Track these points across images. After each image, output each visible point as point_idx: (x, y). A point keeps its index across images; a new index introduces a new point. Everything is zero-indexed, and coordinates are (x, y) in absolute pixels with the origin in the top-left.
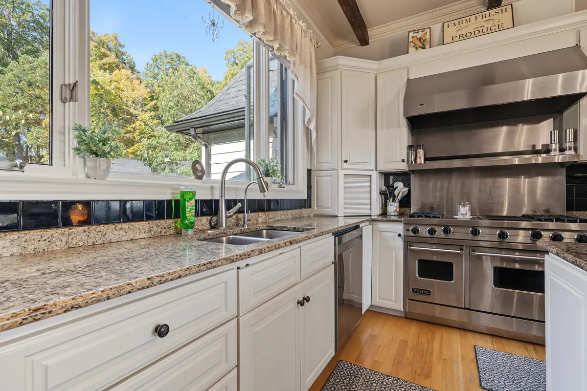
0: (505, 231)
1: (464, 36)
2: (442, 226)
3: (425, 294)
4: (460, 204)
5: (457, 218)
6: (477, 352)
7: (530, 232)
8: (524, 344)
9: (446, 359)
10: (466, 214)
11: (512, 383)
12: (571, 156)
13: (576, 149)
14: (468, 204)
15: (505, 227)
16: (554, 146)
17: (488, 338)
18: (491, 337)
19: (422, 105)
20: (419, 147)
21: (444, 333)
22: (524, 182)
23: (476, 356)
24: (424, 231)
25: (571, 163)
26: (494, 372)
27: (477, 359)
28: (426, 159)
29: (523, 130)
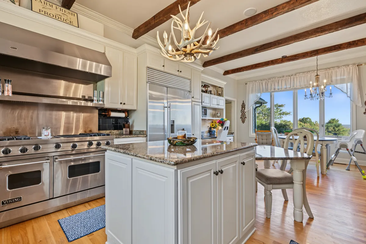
0: (75, 143)
1: (48, 14)
2: (33, 145)
3: (16, 201)
4: (44, 128)
5: (41, 139)
6: (61, 223)
7: (88, 143)
8: (83, 205)
9: (41, 240)
10: (48, 135)
11: (84, 228)
12: (101, 104)
13: (103, 101)
14: (49, 128)
15: (76, 141)
16: (95, 98)
17: (64, 211)
18: (66, 210)
19: (14, 48)
20: (7, 82)
21: (34, 225)
22: (73, 115)
23: (61, 226)
24: (16, 151)
25: (100, 108)
26: (73, 228)
27: (62, 227)
28: (14, 93)
29: (82, 87)
